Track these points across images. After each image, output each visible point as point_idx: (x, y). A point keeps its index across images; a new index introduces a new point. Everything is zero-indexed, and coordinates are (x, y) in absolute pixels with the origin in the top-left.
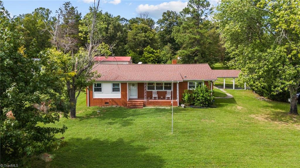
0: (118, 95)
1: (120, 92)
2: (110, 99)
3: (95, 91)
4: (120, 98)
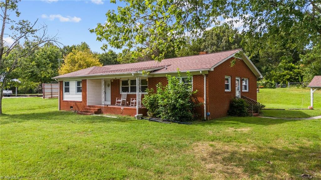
0: (79, 97)
1: (81, 93)
2: (74, 102)
3: (65, 92)
4: (81, 100)
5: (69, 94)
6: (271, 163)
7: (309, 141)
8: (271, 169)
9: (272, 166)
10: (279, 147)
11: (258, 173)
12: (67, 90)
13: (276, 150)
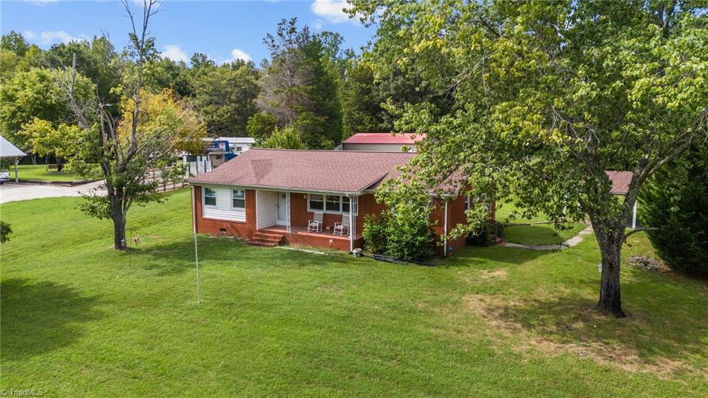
0: (240, 216)
1: (245, 209)
2: (228, 222)
3: (206, 204)
4: (244, 220)
5: (217, 209)
6: (540, 317)
7: (566, 288)
8: (541, 323)
9: (542, 320)
10: (542, 299)
11: (533, 327)
12: (211, 201)
13: (540, 302)
